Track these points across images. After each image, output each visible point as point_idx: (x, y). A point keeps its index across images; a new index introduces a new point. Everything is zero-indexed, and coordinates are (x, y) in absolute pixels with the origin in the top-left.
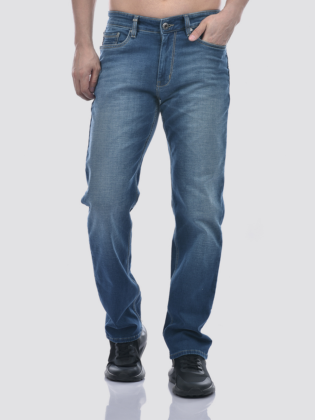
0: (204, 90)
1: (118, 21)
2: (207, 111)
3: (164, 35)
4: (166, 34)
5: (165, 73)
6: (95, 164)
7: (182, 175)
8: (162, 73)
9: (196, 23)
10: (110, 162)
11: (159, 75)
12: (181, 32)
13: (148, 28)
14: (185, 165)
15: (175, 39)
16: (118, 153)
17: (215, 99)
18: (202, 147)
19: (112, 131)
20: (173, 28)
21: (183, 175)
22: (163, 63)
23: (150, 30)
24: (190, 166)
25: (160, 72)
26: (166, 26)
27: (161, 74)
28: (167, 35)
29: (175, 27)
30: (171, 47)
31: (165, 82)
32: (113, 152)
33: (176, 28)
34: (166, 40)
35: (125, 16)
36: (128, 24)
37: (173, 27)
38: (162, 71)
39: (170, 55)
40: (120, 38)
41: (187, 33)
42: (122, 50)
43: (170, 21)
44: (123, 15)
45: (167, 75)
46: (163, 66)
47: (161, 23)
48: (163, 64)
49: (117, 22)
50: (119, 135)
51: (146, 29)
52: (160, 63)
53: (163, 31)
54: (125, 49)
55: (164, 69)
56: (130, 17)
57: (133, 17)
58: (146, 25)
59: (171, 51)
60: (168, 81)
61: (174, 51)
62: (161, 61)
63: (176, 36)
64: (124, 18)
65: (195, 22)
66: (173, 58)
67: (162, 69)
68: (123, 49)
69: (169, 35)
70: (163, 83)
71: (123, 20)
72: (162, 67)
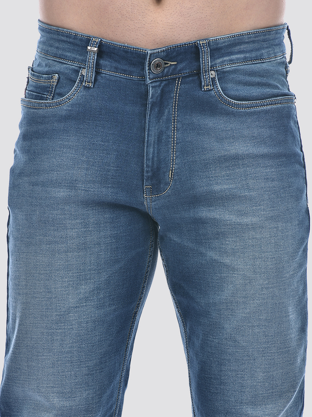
0: (254, 208)
1: (57, 48)
2: (264, 252)
3: (153, 85)
4: (158, 83)
5: (158, 169)
6: (26, 364)
7: (217, 393)
8: (152, 167)
9: (225, 59)
10: (57, 361)
11: (147, 172)
12: (191, 78)
13: (119, 66)
14: (221, 371)
15: (176, 93)
16: (72, 343)
17: (280, 224)
18: (257, 330)
19: (55, 297)
20: (174, 69)
21: (219, 391)
22: (154, 145)
23: (124, 71)
24: (234, 374)
25: (148, 166)
26: (158, 66)
27: (152, 170)
28: (160, 86)
29: (179, 68)
30: (169, 112)
31: (162, 186)
32: (62, 340)
33: (180, 70)
34: (158, 96)
35: (70, 37)
36: (77, 56)
37: (173, 67)
38: (153, 162)
39: (168, 128)
40: (59, 86)
41: (203, 84)
42: (64, 113)
43: (167, 56)
44: (67, 36)
45: (165, 173)
46: (153, 153)
47: (148, 60)
48: (154, 148)
49: (54, 50)
50: (71, 305)
51: (116, 70)
52: (147, 147)
53: (151, 77)
54: (70, 110)
55: (156, 159)
56: (81, 40)
57: (87, 41)
58: (116, 61)
59: (168, 120)
60: (167, 184)
61: (174, 120)
62: (148, 141)
63: (178, 87)
64: (70, 43)
65: (223, 57)
66: (174, 135)
67: (153, 159)
68: (66, 110)
69: (166, 85)
70: (156, 189)
71: (66, 46)
72: (151, 156)
